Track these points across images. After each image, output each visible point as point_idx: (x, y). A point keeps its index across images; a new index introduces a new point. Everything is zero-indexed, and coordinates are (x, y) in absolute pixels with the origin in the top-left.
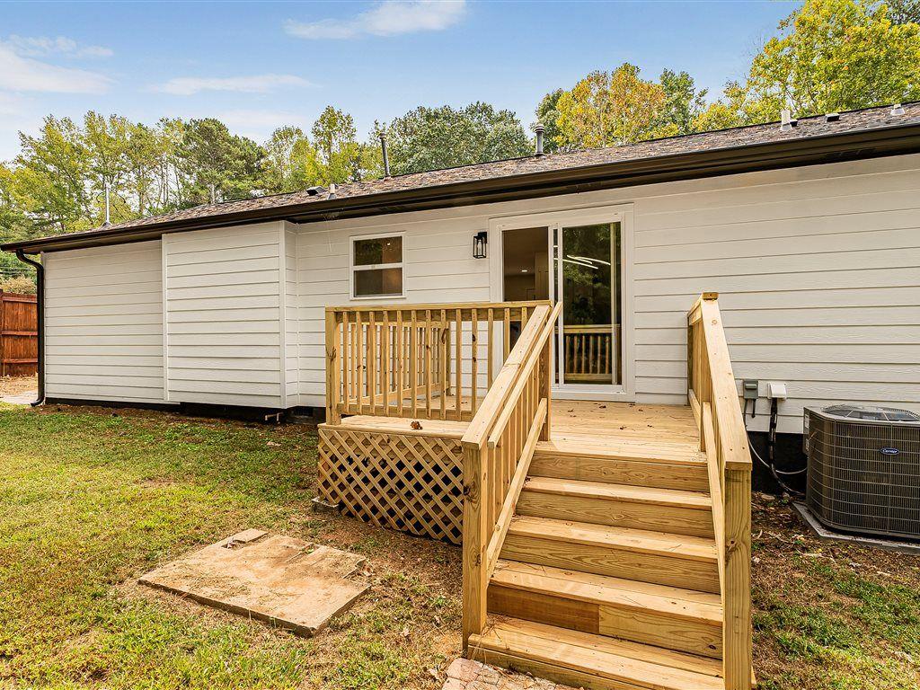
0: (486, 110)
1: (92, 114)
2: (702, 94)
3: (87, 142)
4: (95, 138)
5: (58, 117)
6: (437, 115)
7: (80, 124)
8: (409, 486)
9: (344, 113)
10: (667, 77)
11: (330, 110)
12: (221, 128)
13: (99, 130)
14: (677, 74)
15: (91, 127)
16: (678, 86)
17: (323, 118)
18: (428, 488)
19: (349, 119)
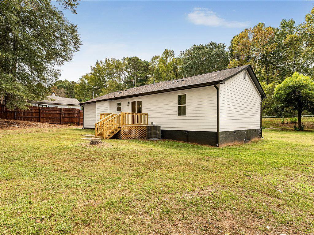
1: (106, 59)
3: (106, 66)
4: (108, 65)
5: (99, 61)
7: (104, 62)
9: (171, 50)
11: (166, 50)
12: (137, 58)
13: (108, 63)
15: (106, 62)
17: (164, 53)
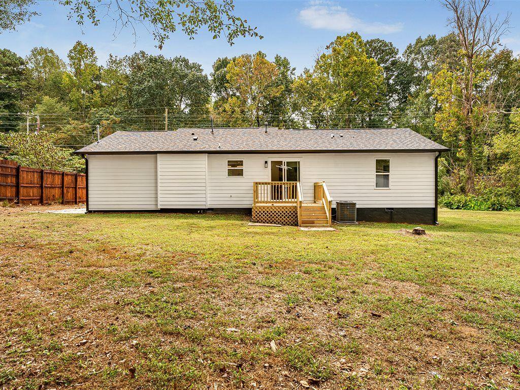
0: (185, 61)
2: (294, 69)
6: (156, 60)
8: (273, 215)
9: (89, 46)
10: (278, 58)
11: (79, 43)
14: (283, 58)
16: (283, 63)
17: (75, 48)
18: (277, 215)
19: (92, 52)
